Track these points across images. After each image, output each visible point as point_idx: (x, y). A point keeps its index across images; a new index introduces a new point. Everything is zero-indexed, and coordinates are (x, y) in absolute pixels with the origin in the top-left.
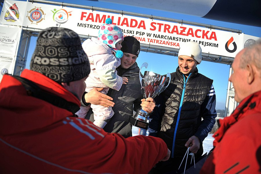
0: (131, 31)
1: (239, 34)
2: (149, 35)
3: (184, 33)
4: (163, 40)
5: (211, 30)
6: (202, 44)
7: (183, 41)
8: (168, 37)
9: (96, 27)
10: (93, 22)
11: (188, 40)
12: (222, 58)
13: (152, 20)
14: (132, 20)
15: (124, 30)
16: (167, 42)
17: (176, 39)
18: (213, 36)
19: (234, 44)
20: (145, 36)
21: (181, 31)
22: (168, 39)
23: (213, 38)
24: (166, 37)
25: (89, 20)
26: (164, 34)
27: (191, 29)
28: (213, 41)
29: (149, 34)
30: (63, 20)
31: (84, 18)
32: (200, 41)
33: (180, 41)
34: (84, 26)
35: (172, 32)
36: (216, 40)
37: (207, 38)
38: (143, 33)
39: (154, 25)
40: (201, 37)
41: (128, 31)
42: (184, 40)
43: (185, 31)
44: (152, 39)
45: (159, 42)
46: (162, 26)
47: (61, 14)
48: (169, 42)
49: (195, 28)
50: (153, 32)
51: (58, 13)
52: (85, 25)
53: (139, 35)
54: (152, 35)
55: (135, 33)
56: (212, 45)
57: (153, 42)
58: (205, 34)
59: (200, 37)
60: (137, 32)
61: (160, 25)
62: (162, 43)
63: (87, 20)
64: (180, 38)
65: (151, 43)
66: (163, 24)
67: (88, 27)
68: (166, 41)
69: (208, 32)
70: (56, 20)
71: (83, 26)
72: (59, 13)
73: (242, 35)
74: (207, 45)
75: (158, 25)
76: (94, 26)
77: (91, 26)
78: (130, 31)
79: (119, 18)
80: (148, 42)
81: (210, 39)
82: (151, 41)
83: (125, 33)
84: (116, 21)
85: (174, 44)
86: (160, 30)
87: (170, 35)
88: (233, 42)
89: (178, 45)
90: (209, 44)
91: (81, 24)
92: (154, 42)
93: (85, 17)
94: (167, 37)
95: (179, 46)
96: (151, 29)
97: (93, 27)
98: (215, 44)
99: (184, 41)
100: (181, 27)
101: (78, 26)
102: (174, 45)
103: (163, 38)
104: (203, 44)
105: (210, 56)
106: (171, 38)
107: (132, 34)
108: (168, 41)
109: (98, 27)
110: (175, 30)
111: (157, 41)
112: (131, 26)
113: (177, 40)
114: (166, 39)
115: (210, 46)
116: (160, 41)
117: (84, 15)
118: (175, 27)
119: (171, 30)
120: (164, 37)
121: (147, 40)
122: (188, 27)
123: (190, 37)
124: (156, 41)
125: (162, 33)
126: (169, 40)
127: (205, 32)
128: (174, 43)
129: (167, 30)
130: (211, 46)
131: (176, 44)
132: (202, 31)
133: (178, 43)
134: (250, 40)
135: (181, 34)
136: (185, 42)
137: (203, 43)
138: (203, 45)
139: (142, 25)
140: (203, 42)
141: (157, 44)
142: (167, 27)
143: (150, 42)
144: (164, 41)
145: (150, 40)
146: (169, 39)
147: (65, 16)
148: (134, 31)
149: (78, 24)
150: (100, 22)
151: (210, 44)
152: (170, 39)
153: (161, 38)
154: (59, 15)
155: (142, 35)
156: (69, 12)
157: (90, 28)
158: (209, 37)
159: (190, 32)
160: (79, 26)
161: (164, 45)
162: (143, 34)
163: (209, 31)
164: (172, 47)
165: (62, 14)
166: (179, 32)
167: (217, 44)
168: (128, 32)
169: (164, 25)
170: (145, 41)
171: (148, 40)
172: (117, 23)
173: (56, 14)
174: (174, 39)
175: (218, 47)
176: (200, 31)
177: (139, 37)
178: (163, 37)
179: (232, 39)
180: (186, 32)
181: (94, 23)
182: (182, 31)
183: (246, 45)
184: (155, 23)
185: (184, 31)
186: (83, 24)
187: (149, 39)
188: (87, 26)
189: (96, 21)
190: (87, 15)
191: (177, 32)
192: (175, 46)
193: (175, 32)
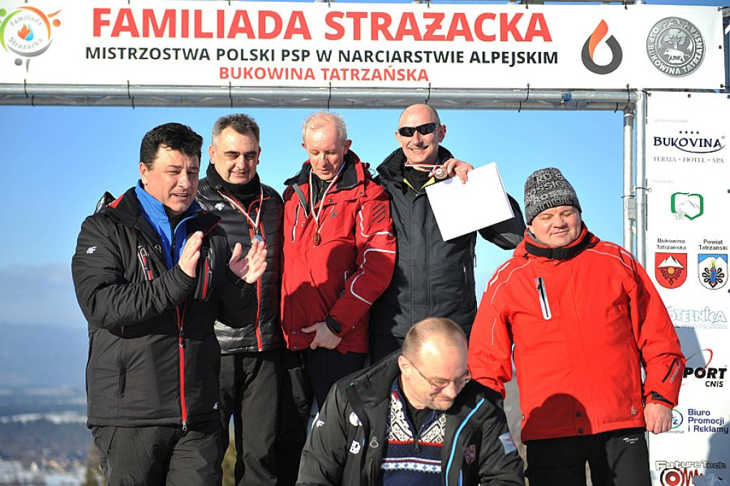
0: (264, 52)
1: (626, 8)
2: (324, 56)
3: (437, 32)
4: (372, 66)
5: (527, 7)
6: (504, 62)
7: (438, 61)
8: (388, 52)
9: (147, 55)
10: (136, 39)
11: (453, 53)
12: (574, 95)
13: (327, 3)
14: (263, 15)
15: (242, 51)
16: (386, 71)
17: (413, 58)
18: (538, 27)
19: (613, 43)
20: (312, 61)
21: (428, 27)
22: (388, 61)
23: (538, 33)
24: (382, 56)
25: (122, 34)
26: (374, 47)
27: (459, 17)
28: (537, 45)
29: (324, 52)
30: (37, 44)
31: (103, 28)
32: (493, 53)
33: (428, 61)
34: (108, 54)
35: (399, 37)
36: (548, 38)
37: (518, 37)
38: (306, 54)
39: (336, 19)
40: (498, 37)
41: (254, 52)
42: (441, 57)
43: (440, 27)
44: (335, 70)
45: (361, 74)
46: (363, 20)
47: (27, 25)
48: (394, 70)
49: (472, 12)
50: (335, 46)
51: (13, 22)
52: (112, 51)
53: (293, 60)
54: (335, 56)
55: (278, 55)
56: (536, 57)
57: (339, 79)
58: (508, 27)
59: (495, 39)
60: (286, 53)
61: (357, 17)
62: (370, 75)
63: (115, 33)
64: (428, 53)
65: (335, 83)
66: (365, 15)
67: (122, 58)
68: (382, 67)
69: (518, 16)
70: (13, 47)
71: (104, 57)
72: (16, 22)
73: (638, 7)
74: (519, 62)
75: (352, 20)
76: (143, 51)
77: (133, 51)
78: (261, 51)
79: (221, 14)
80: (325, 78)
81: (529, 38)
82: (335, 75)
83: (247, 59)
84: (209, 24)
85: (411, 75)
86: (357, 36)
87: (392, 46)
88: (607, 37)
89: (423, 75)
90: (525, 56)
91: (98, 49)
92: (345, 79)
93: (107, 23)
94: (385, 53)
95: (427, 80)
96: (328, 36)
97: (138, 55)
98: (546, 54)
99: (441, 60)
100: (426, 15)
101: (87, 57)
102: (409, 79)
103: (372, 61)
104: (506, 60)
105: (531, 95)
106: (396, 57)
107: (267, 60)
108: (390, 66)
109: (155, 54)
110: (408, 26)
111: (355, 73)
112: (263, 35)
113: (418, 59)
114: (383, 61)
115: (529, 62)
116: (365, 72)
117: (104, 17)
118: (408, 16)
119: (393, 29)
120: (373, 57)
121: (319, 74)
122: (449, 10)
123: (459, 43)
124: (348, 74)
125: (365, 44)
126: (390, 63)
127: (509, 20)
128: (408, 71)
129: (380, 33)
130: (535, 62)
131: (417, 75)
132: (498, 18)
133: (423, 71)
134: (665, 21)
135: (429, 36)
136: (445, 61)
137: (506, 55)
138: (507, 62)
139: (298, 25)
140: (503, 53)
141: (356, 83)
142: (381, 21)
143: (331, 79)
144: (377, 70)
145: (329, 74)
146: (393, 61)
147: (39, 30)
148: (273, 51)
149: (88, 49)
150: (159, 33)
151: (530, 58)
152: (394, 59)
153: (366, 61)
154: (19, 27)
155: (303, 60)
156: (51, 16)
157: (130, 58)
158: (523, 33)
159: (460, 28)
160: (93, 57)
161: (376, 83)
162: (304, 56)
163: (522, 14)
164: (405, 84)
165: (27, 23)
166: (423, 31)
167: (555, 54)
168: (254, 57)
169: (369, 15)
170: (314, 78)
171: (323, 72)
172: (214, 30)
173: (8, 25)
174: (409, 57)
175: (556, 62)
176: (492, 16)
177: (293, 67)
178: (370, 57)
179: (603, 27)
180: (444, 30)
181: (139, 43)
182: (431, 29)
183: (652, 40)
184: (340, 15)
185: (437, 25)
186: (104, 49)
187: (325, 70)
188: (118, 53)
189: (146, 34)
190: (112, 18)
191: (415, 32)
192: (415, 79)
193: (408, 33)
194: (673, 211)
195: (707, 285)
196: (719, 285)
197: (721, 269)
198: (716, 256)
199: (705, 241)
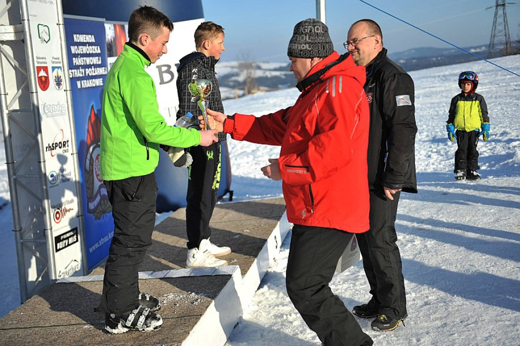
194: (40, 37)
195: (57, 87)
196: (61, 87)
197: (60, 77)
198: (58, 68)
199: (53, 58)
